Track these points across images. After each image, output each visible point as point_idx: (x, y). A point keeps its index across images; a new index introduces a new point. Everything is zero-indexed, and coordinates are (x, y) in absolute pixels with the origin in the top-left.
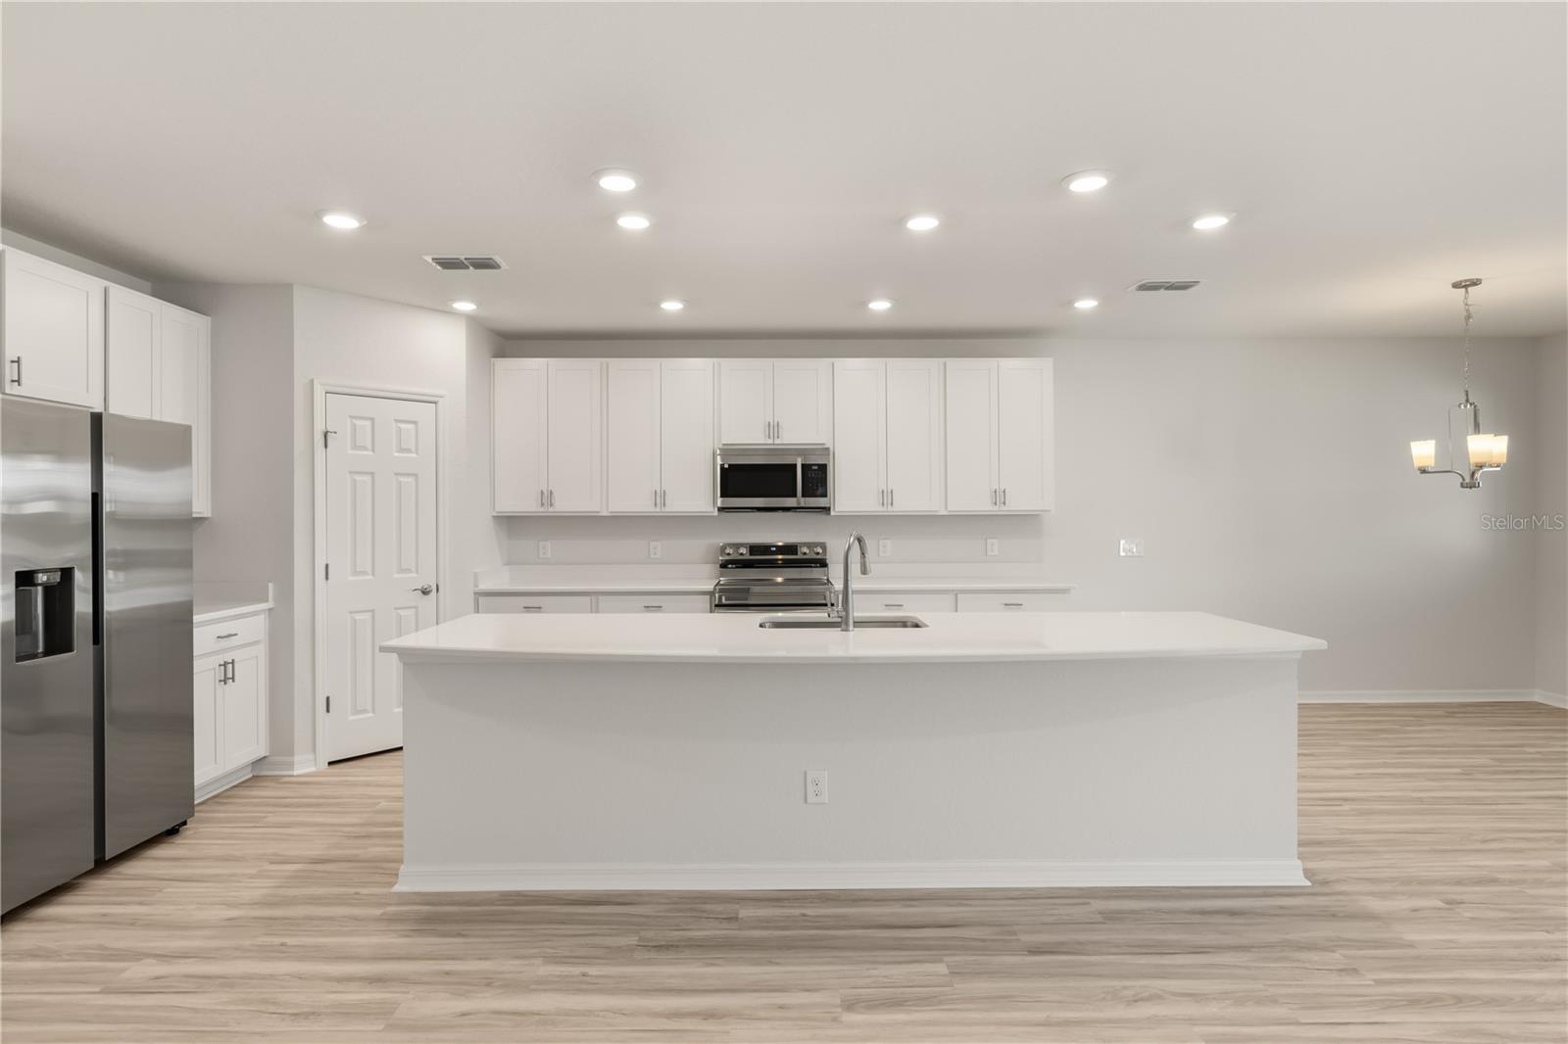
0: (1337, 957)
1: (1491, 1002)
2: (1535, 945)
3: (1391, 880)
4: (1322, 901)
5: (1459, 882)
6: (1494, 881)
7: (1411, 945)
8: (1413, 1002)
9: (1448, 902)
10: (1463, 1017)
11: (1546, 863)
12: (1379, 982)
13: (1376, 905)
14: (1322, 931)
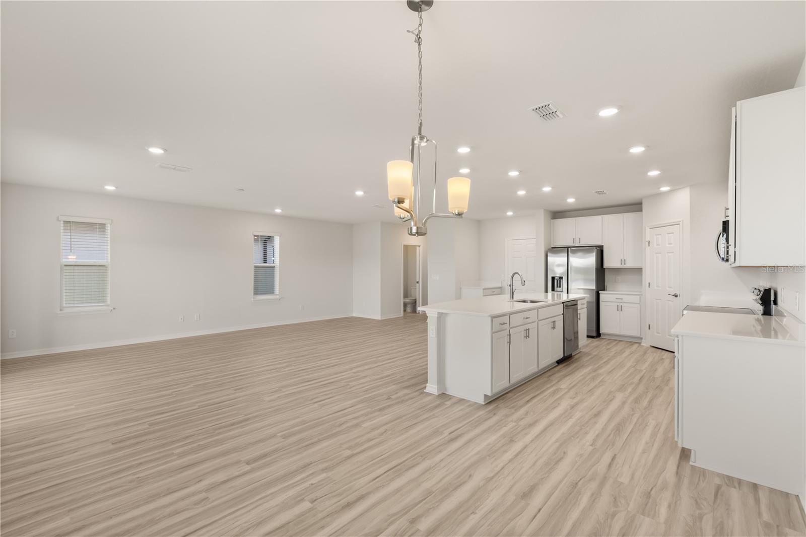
0: (406, 378)
1: (377, 379)
2: (369, 393)
3: (407, 400)
4: (418, 388)
5: (389, 406)
6: (380, 410)
7: (394, 384)
8: (389, 376)
9: (390, 398)
10: (381, 376)
11: (364, 425)
12: (396, 377)
13: (406, 391)
14: (412, 382)
